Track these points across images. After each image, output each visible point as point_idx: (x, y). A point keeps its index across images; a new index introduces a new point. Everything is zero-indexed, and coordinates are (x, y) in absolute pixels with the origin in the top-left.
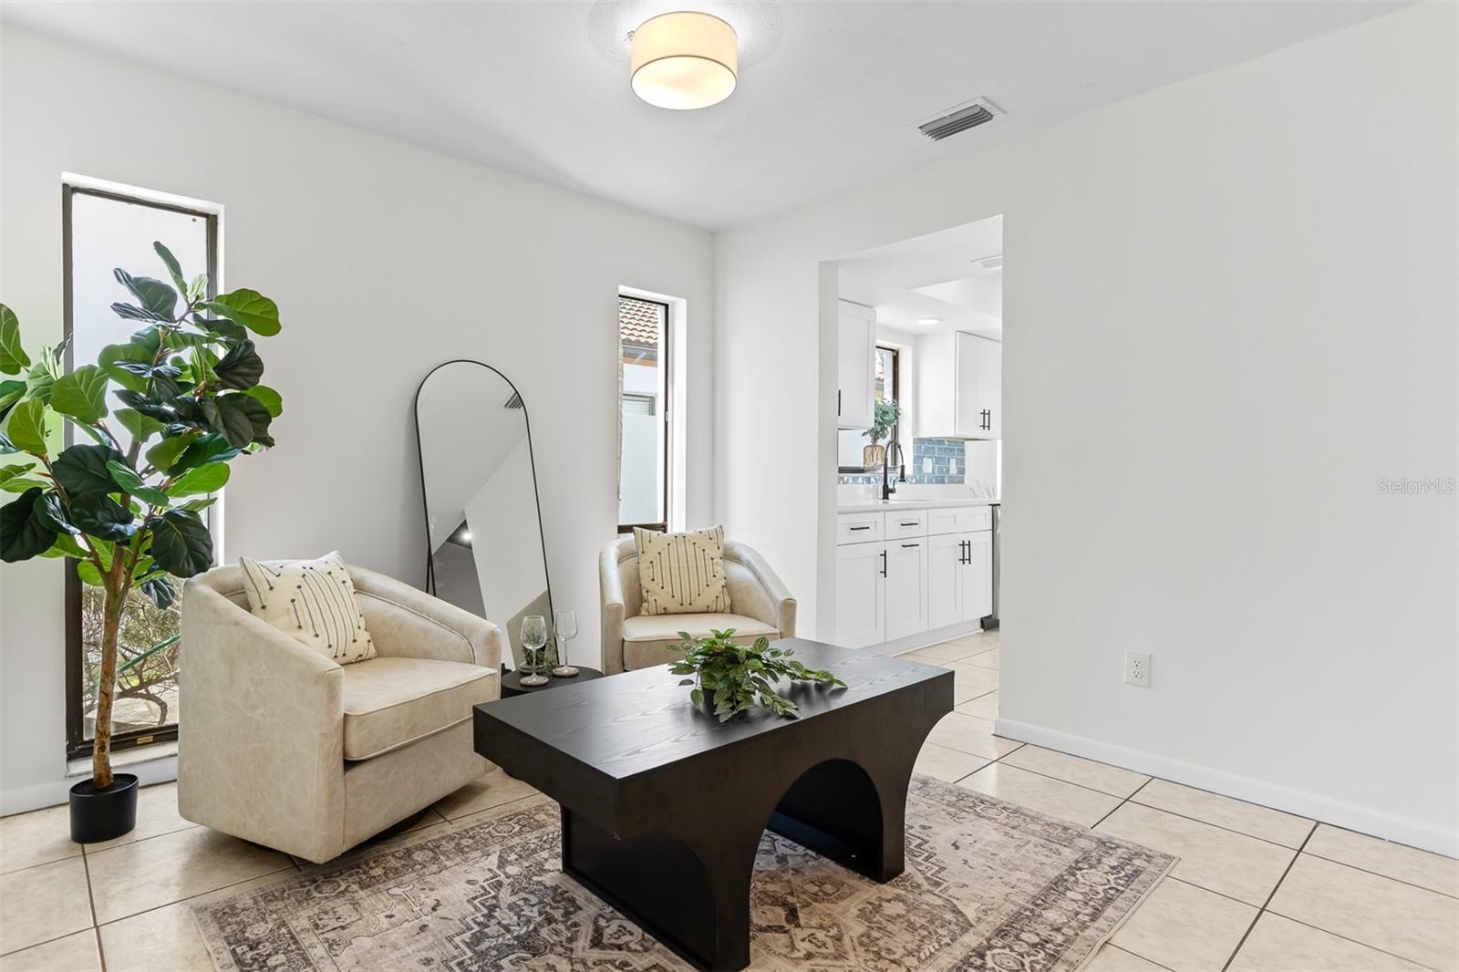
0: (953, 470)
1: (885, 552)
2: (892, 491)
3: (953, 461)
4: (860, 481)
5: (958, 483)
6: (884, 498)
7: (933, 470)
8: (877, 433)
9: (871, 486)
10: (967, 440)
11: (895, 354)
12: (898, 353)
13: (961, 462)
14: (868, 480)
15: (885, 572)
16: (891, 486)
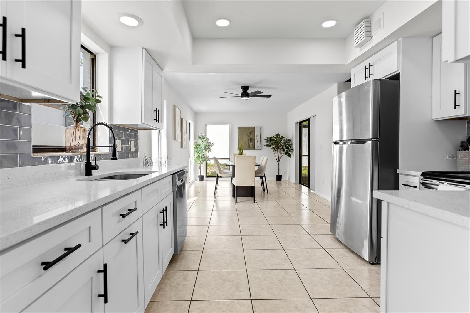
0: (133, 149)
1: (105, 266)
2: (96, 168)
3: (133, 143)
4: (61, 159)
5: (136, 157)
6: (87, 175)
7: (122, 148)
8: (79, 115)
9: (73, 164)
10: (140, 129)
11: (93, 57)
12: (95, 56)
13: (136, 144)
14: (71, 159)
15: (105, 296)
16: (93, 163)
